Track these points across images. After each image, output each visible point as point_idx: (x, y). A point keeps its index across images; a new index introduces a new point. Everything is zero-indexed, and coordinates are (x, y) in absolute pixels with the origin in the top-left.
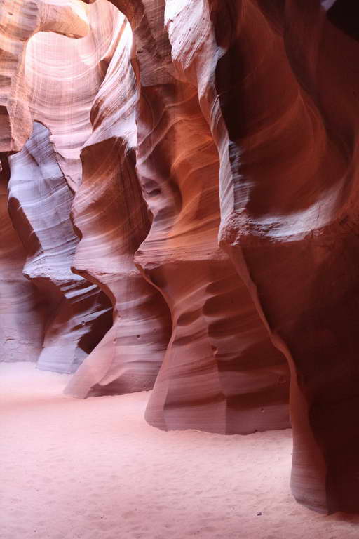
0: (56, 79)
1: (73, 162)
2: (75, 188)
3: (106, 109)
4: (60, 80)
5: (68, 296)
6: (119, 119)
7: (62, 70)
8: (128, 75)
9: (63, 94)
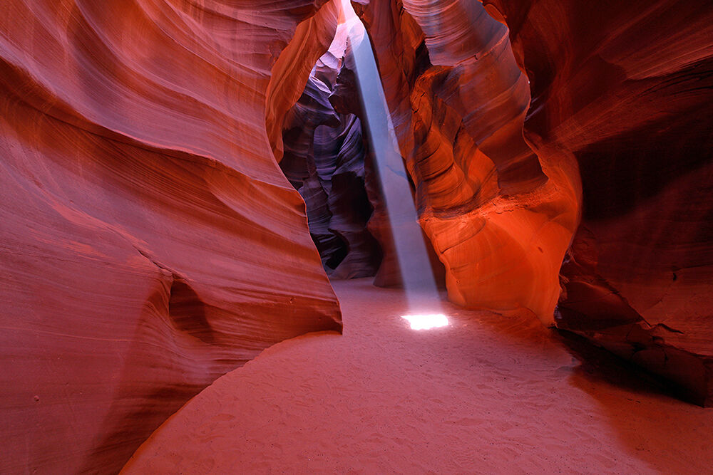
1: (326, 182)
2: (328, 193)
3: (345, 158)
4: (321, 144)
5: (321, 241)
6: (351, 164)
7: (323, 140)
8: (356, 144)
9: (322, 150)
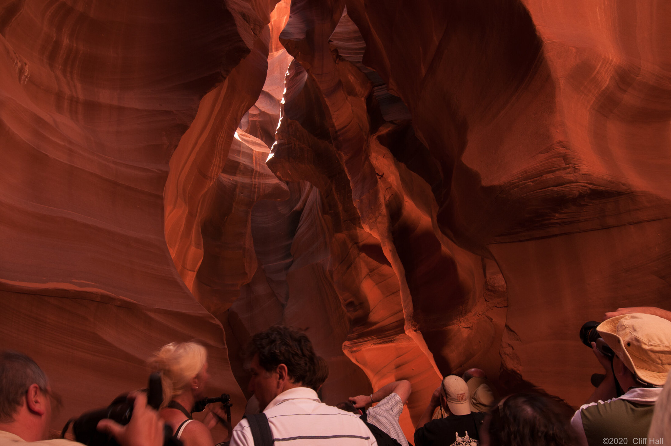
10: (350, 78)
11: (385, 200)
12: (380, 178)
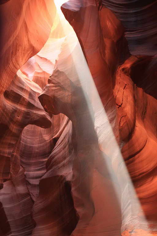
0: (31, 145)
3: (55, 161)
4: (32, 145)
6: (61, 167)
7: (34, 141)
9: (33, 152)
10: (108, 24)
11: (119, 126)
12: (118, 108)
